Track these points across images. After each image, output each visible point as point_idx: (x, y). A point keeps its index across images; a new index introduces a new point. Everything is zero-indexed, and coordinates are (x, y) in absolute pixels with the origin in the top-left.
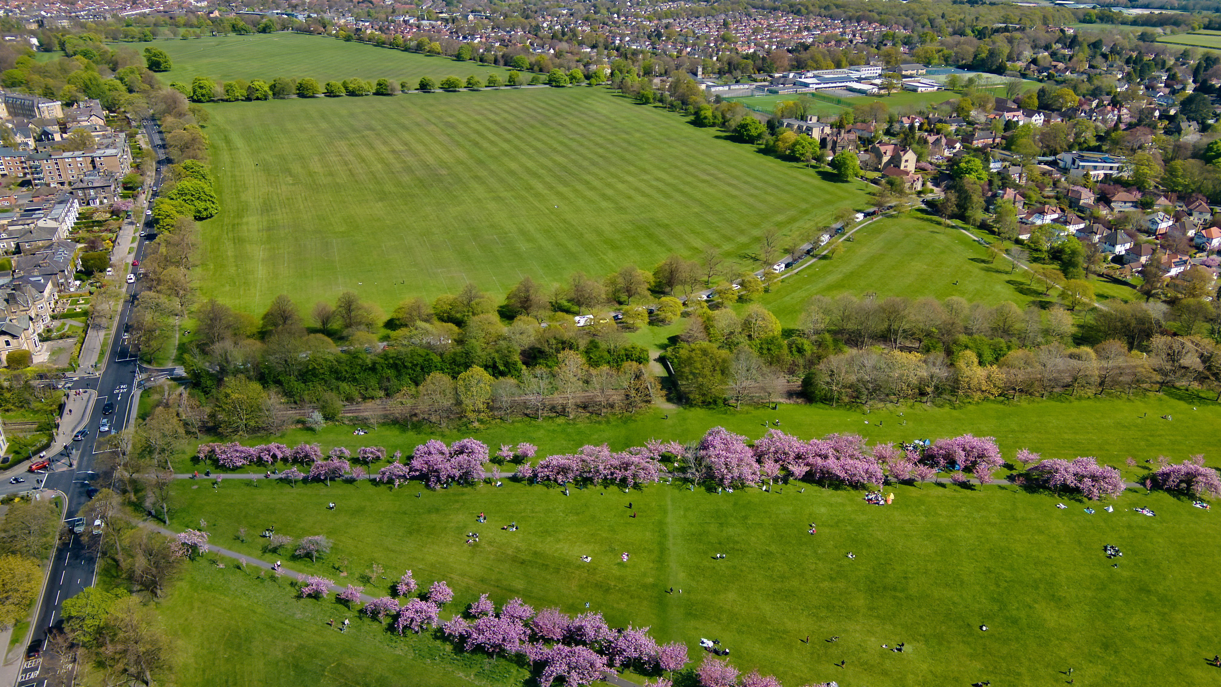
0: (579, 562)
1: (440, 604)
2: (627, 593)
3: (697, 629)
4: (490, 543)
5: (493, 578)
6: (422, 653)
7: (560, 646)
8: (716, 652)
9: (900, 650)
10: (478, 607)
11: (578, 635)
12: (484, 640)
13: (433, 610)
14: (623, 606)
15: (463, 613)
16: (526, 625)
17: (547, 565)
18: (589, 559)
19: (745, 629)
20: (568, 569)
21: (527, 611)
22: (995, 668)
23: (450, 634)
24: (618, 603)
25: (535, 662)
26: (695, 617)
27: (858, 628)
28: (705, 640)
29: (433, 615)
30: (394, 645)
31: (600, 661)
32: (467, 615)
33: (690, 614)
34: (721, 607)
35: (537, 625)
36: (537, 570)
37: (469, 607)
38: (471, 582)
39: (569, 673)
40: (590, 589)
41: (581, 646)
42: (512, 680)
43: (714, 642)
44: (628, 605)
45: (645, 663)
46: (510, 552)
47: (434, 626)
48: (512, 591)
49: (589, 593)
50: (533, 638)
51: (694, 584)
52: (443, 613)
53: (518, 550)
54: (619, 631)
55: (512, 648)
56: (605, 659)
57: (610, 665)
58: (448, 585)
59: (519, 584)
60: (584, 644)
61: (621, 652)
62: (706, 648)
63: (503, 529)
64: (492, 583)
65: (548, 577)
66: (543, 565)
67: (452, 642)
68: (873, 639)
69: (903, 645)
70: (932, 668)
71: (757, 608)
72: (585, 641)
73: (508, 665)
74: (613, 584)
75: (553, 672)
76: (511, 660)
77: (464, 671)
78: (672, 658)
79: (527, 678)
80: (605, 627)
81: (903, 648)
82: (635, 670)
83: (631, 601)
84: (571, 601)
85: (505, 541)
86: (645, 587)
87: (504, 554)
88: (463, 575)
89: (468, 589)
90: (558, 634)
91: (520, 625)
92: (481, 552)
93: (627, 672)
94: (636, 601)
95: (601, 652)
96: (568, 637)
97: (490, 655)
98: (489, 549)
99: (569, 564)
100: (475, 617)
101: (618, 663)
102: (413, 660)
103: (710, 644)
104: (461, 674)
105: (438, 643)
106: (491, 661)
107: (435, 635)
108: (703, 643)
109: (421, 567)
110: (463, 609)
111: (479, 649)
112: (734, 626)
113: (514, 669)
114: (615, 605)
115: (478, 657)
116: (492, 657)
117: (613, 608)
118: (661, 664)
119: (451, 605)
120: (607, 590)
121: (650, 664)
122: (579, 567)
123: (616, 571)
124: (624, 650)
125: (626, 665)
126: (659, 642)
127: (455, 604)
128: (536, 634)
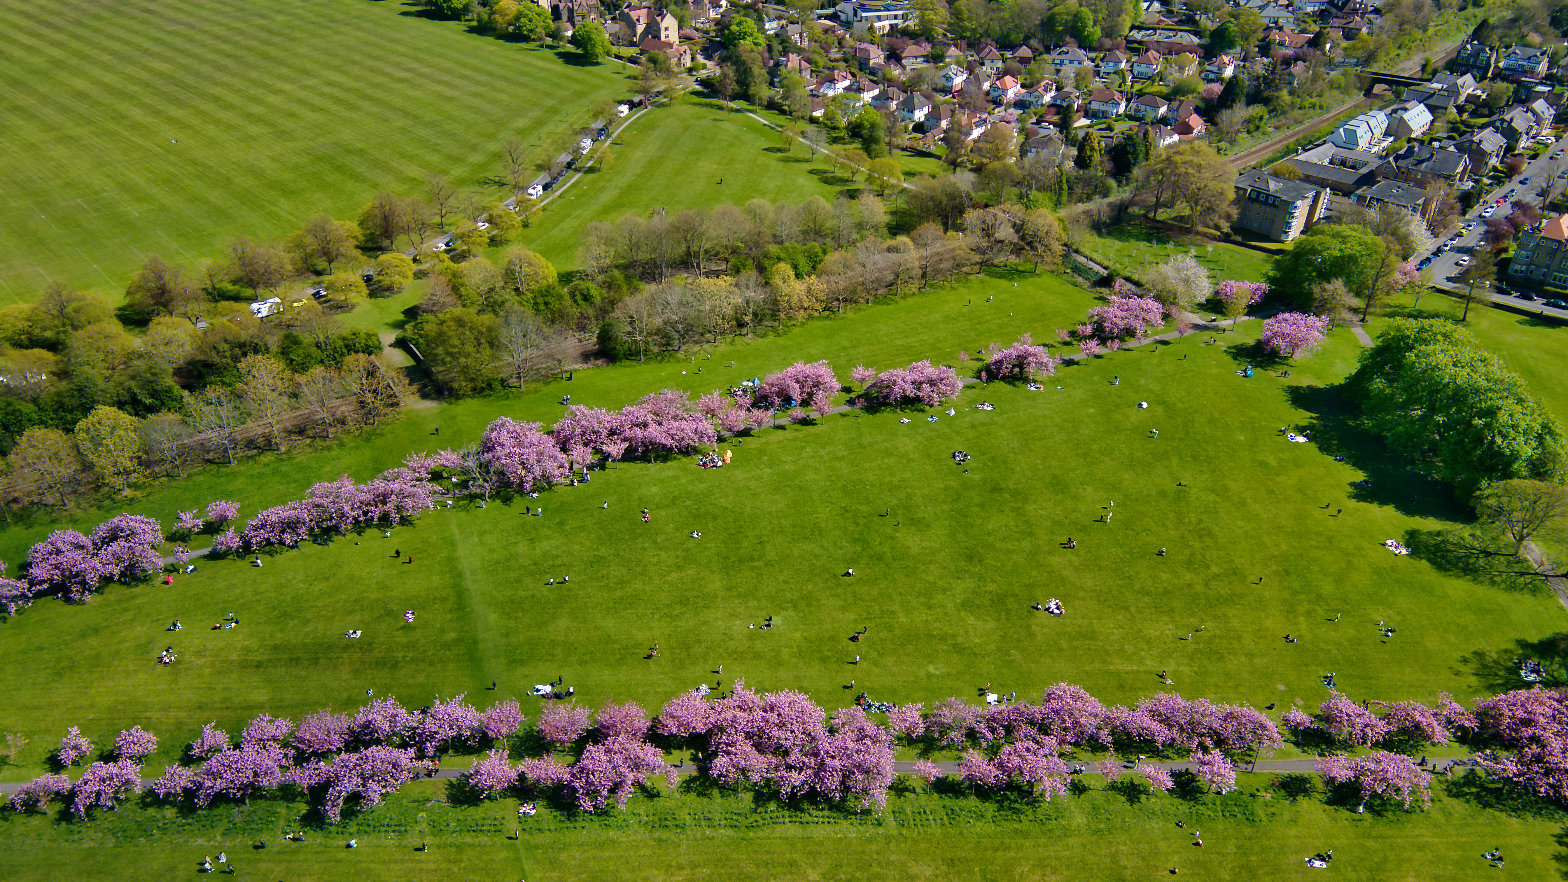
0: (345, 641)
1: (139, 759)
2: (423, 661)
3: (527, 676)
4: (199, 654)
5: (216, 699)
6: (128, 833)
7: (343, 755)
8: (558, 696)
9: (769, 625)
10: (202, 745)
11: (366, 734)
12: (224, 786)
13: (130, 770)
14: (421, 678)
15: (181, 760)
16: (285, 745)
17: (298, 659)
18: (359, 633)
19: (586, 658)
20: (331, 655)
21: (283, 727)
22: (869, 613)
23: (168, 794)
24: (413, 677)
25: (311, 788)
26: (522, 662)
27: (719, 615)
28: (540, 687)
29: (132, 777)
30: (76, 837)
31: (405, 757)
32: (188, 760)
33: (513, 662)
34: (552, 641)
35: (302, 740)
36: (284, 669)
37: (189, 747)
38: (183, 714)
39: (364, 786)
40: (369, 672)
41: (374, 747)
42: (282, 823)
43: (552, 685)
44: (428, 676)
45: (468, 739)
46: (234, 657)
47: (138, 790)
48: (251, 708)
49: (370, 677)
50: (301, 759)
51: (511, 623)
52: (147, 770)
53: (247, 650)
54: (423, 712)
55: (271, 782)
56: (412, 752)
57: (421, 756)
58: (145, 729)
59: (261, 695)
60: (378, 742)
61: (432, 736)
62: (543, 696)
63: (216, 628)
64: (216, 705)
65: (304, 673)
66: (291, 659)
67: (173, 804)
68: (738, 622)
69: (771, 619)
70: (806, 634)
71: (597, 628)
72: (378, 738)
73: (271, 806)
74: (400, 655)
75: (340, 792)
76: (274, 798)
77: (203, 835)
78: (502, 722)
79: (304, 812)
80: (402, 712)
81: (772, 622)
82: (457, 751)
83: (431, 669)
84: (345, 695)
85: (221, 644)
86: (446, 646)
87: (224, 662)
88: (166, 708)
89: (179, 725)
90: (337, 742)
91: (276, 750)
92: (187, 669)
93: (445, 758)
94: (439, 666)
95: (404, 745)
96: (352, 742)
97: (241, 801)
98: (200, 662)
99: (330, 647)
100: (201, 759)
101: (431, 751)
102: (116, 846)
103: (548, 689)
104: (200, 841)
105: (151, 811)
106: (244, 808)
107: (143, 802)
108: (538, 690)
109: (92, 716)
110: (180, 754)
111: (220, 798)
112: (574, 658)
113: (281, 808)
114: (410, 681)
115: (222, 809)
116: (244, 803)
117: (408, 686)
118: (490, 733)
119: (159, 754)
120: (395, 665)
121: (475, 737)
122: (346, 648)
123: (401, 638)
124: (436, 733)
125: (442, 750)
126: (481, 708)
127: (164, 751)
128: (304, 752)
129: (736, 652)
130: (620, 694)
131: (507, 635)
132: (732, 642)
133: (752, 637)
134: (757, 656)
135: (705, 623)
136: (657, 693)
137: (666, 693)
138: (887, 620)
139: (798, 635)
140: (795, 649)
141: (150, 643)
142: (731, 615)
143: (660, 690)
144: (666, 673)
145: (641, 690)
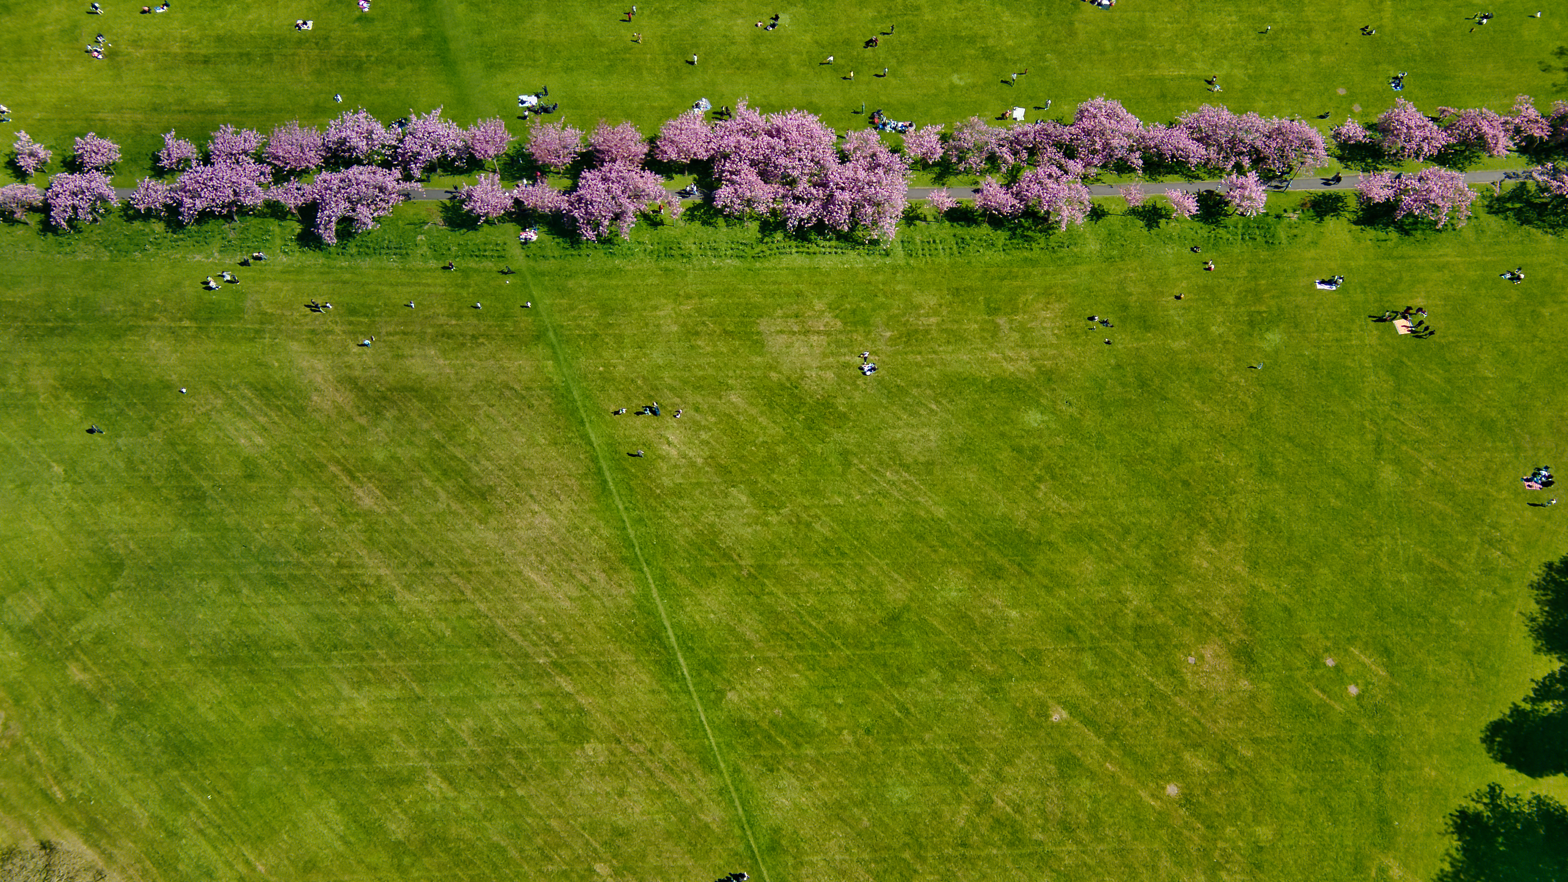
0: (296, 34)
1: (107, 169)
2: (390, 62)
3: (508, 84)
4: (136, 43)
5: (171, 100)
6: (121, 247)
7: (325, 175)
8: (545, 110)
9: (773, 26)
10: (169, 155)
11: (344, 151)
12: (205, 204)
13: (101, 183)
14: (392, 83)
15: (153, 169)
16: (259, 159)
17: (248, 54)
18: (310, 23)
19: (572, 64)
20: (284, 51)
21: (252, 139)
23: (149, 209)
24: (383, 82)
25: (300, 209)
26: (501, 67)
28: (524, 98)
29: (106, 191)
30: (68, 249)
31: (390, 179)
32: (159, 172)
33: (491, 66)
34: (532, 41)
35: (277, 158)
36: (235, 66)
37: (157, 159)
38: (139, 117)
39: (354, 210)
40: (332, 73)
41: (355, 166)
42: (278, 242)
43: (537, 96)
44: (399, 81)
45: (454, 160)
46: (176, 49)
47: (116, 203)
48: (211, 112)
49: (335, 80)
50: (281, 176)
51: (482, 18)
52: (119, 179)
53: (188, 42)
54: (401, 125)
55: (256, 198)
56: (397, 173)
57: (408, 177)
58: (102, 135)
59: (218, 98)
60: (359, 162)
61: (416, 156)
62: (529, 109)
63: (144, 12)
64: (174, 108)
65: (259, 72)
66: (241, 55)
67: (160, 219)
69: (777, 18)
71: (580, 27)
72: (357, 158)
73: (262, 223)
74: (363, 54)
75: (329, 216)
76: (262, 215)
77: (200, 252)
78: (487, 142)
79: (298, 231)
80: (379, 129)
82: (445, 171)
83: (401, 72)
84: (311, 101)
85: (158, 33)
86: (412, 44)
87: (167, 55)
88: (119, 109)
89: (139, 129)
90: (314, 159)
91: (251, 166)
92: (127, 62)
93: (434, 177)
94: (408, 70)
95: (387, 165)
96: (331, 157)
97: (229, 218)
98: (140, 53)
99: (281, 42)
100: (172, 171)
101: (417, 174)
102: (112, 261)
103: (532, 101)
104: (198, 258)
105: (137, 225)
106: (233, 224)
107: (126, 214)
108: (523, 102)
109: (38, 116)
110: (148, 163)
111: (204, 216)
112: (558, 64)
113: (273, 225)
114: (381, 86)
115: (211, 226)
116: (233, 219)
117: (379, 93)
118: (477, 155)
119: (126, 162)
120: (359, 67)
121: (461, 159)
122: (300, 43)
123: (360, 33)
124: (419, 154)
125: (430, 168)
126: (463, 125)
127: (131, 159)
128: (282, 169)
129: (738, 59)
130: (613, 108)
131: (480, 33)
132: (734, 47)
133: (756, 41)
134: (762, 64)
135: (703, 21)
136: (653, 108)
137: (662, 108)
138: (911, 18)
139: (808, 38)
140: (804, 56)
141: (76, 27)
142: (732, 12)
143: (656, 104)
144: (662, 85)
145: (635, 104)
